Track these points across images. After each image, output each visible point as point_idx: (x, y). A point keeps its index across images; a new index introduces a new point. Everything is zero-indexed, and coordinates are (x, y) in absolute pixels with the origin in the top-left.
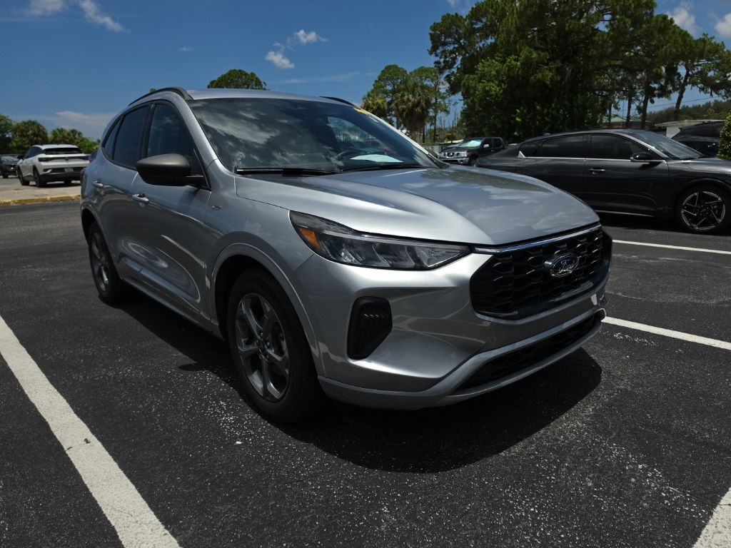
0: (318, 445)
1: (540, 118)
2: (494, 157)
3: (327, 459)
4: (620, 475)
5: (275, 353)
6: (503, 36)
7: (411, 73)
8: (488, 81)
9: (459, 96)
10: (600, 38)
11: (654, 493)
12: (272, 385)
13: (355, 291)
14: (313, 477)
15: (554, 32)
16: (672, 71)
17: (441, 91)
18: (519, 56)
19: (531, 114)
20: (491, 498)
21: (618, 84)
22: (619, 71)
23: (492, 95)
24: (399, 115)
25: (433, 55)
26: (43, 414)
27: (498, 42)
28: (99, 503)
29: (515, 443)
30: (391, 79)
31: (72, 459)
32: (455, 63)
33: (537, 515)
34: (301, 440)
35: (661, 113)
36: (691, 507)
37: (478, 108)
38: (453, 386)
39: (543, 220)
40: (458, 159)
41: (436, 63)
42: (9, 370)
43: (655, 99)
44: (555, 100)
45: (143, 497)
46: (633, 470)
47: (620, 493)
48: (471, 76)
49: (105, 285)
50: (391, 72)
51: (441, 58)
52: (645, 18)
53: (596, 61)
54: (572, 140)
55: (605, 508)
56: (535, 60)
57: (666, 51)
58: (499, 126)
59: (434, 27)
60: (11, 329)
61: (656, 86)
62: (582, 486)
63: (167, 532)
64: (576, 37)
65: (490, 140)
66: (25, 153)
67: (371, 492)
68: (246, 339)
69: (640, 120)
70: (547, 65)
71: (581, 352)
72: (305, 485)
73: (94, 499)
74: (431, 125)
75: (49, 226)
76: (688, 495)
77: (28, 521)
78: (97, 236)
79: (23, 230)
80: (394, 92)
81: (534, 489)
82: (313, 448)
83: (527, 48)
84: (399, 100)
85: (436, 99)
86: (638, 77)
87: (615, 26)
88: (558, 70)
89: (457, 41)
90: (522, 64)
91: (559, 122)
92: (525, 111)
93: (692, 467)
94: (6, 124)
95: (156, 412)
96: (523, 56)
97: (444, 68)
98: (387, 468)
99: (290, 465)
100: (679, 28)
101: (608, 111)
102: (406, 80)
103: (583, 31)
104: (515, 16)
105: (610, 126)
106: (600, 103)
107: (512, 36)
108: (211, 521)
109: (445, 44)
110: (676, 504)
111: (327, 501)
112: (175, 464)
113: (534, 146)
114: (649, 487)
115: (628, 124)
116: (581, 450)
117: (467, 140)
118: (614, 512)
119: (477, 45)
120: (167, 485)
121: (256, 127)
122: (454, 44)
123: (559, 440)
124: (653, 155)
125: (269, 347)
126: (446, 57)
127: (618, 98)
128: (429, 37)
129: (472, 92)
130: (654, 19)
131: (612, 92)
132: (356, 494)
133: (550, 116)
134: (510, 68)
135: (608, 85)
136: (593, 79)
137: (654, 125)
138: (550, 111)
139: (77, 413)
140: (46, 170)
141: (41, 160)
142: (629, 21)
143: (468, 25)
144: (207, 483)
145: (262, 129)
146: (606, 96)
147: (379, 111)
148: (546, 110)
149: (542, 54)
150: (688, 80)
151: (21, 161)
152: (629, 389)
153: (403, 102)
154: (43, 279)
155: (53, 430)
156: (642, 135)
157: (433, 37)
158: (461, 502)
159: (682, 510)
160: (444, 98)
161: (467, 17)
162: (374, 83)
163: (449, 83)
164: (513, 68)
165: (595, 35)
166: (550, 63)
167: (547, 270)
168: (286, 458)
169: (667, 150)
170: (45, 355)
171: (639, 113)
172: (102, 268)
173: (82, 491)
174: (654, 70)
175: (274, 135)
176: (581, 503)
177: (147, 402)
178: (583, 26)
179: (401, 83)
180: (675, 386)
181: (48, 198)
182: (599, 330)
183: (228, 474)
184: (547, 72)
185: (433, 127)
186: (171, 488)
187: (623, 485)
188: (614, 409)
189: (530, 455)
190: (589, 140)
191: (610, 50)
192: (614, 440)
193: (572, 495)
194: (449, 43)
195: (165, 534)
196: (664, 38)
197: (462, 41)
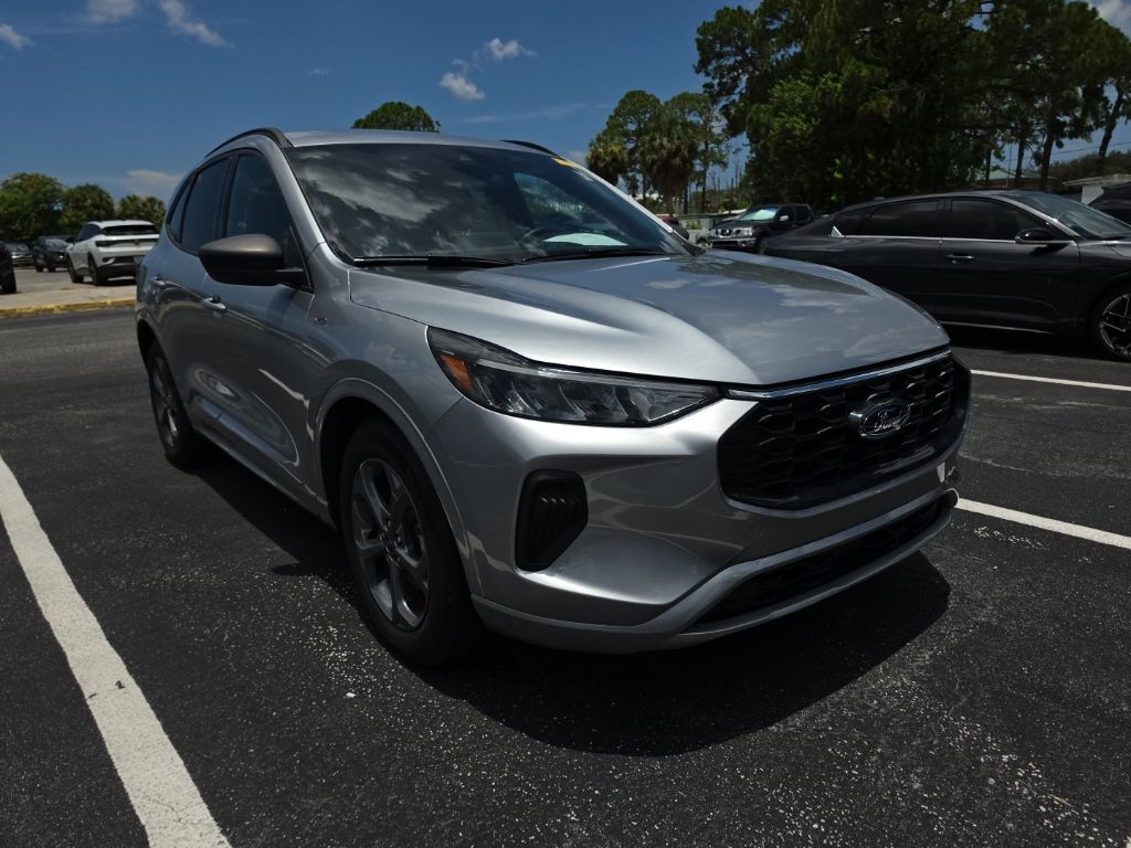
0: (473, 702)
1: (873, 173)
2: (790, 236)
3: (487, 726)
4: (970, 771)
5: (410, 554)
6: (815, 41)
7: (667, 103)
8: (790, 114)
9: (743, 139)
10: (975, 41)
11: (1026, 805)
12: (405, 604)
13: (527, 459)
14: (460, 757)
15: (898, 34)
16: (1094, 94)
17: (714, 130)
18: (840, 74)
19: (859, 167)
20: (748, 803)
21: (1003, 117)
22: (1005, 96)
23: (796, 136)
24: (647, 170)
25: (702, 74)
26: (59, 639)
27: (806, 51)
28: (125, 786)
29: (795, 711)
30: (634, 113)
31: (94, 714)
32: (737, 86)
33: (823, 835)
34: (449, 694)
35: (1074, 163)
36: (1089, 832)
37: (772, 157)
38: (689, 618)
39: (862, 341)
40: (739, 240)
41: (706, 86)
42: (19, 568)
43: (1065, 141)
44: (899, 143)
45: (194, 780)
46: (992, 764)
47: (968, 803)
48: (762, 106)
49: (173, 437)
50: (635, 103)
51: (714, 78)
52: (1050, 8)
53: (966, 79)
54: (922, 208)
55: (939, 828)
56: (866, 80)
57: (1084, 60)
58: (806, 186)
59: (704, 29)
60: (32, 504)
61: (1067, 119)
62: (903, 788)
63: (224, 838)
64: (933, 41)
65: (790, 208)
66: (78, 233)
67: (552, 785)
68: (369, 530)
69: (1038, 176)
70: (885, 87)
71: (918, 557)
72: (448, 770)
73: (119, 779)
74: (697, 186)
75: (106, 345)
76: (1085, 811)
77: (17, 811)
78: (160, 362)
79: (67, 350)
80: (639, 133)
81: (821, 789)
82: (466, 707)
83: (853, 60)
84: (647, 146)
85: (707, 145)
86: (1037, 105)
87: (999, 22)
88: (903, 95)
89: (741, 51)
90: (844, 86)
91: (905, 178)
92: (850, 161)
93: (1096, 762)
94: (54, 190)
95: (230, 642)
96: (846, 74)
97: (720, 94)
98: (581, 747)
99: (427, 735)
100: (1106, 23)
101: (985, 162)
102: (660, 115)
103: (946, 30)
104: (834, 9)
105: (988, 185)
106: (971, 148)
107: (829, 42)
108: (294, 822)
109: (720, 56)
110: (1063, 826)
111: (481, 796)
112: (250, 727)
113: (857, 217)
114: (1019, 795)
115: (1018, 182)
116: (906, 725)
117: (753, 210)
118: (955, 837)
119: (773, 57)
120: (232, 761)
121: (410, 195)
122: (735, 55)
123: (869, 707)
124: (1055, 232)
125: (400, 545)
126: (722, 76)
127: (1003, 139)
128: (695, 46)
129: (763, 132)
130: (1065, 9)
131: (992, 130)
132: (528, 789)
133: (889, 169)
134: (825, 93)
135: (987, 119)
136: (961, 110)
137: (1062, 183)
138: (889, 161)
139: (111, 639)
140: (106, 259)
141: (99, 244)
142: (1023, 13)
143: (758, 25)
144: (295, 759)
145: (420, 198)
146: (982, 137)
147: (614, 164)
148: (883, 160)
149: (878, 70)
150: (1121, 109)
151: (71, 245)
152: (994, 622)
153: (653, 149)
154: (87, 427)
155: (71, 665)
156: (1036, 200)
157: (701, 45)
158: (697, 809)
159: (1073, 837)
160: (718, 142)
161: (756, 12)
162: (607, 119)
163: (727, 117)
164: (830, 93)
165: (965, 37)
166: (890, 85)
167: (855, 427)
168: (422, 723)
169: (1079, 224)
170: (75, 545)
171: (1038, 164)
172: (169, 411)
173: (103, 765)
174: (1064, 94)
175: (437, 208)
176: (899, 818)
177: (218, 625)
178: (946, 22)
179: (650, 118)
180: (1074, 619)
181: (109, 301)
182: (949, 522)
183: (328, 747)
184: (885, 100)
185: (700, 189)
186: (239, 766)
187: (973, 789)
188: (967, 657)
189: (819, 731)
190: (948, 207)
191: (990, 61)
192: (963, 710)
193: (885, 803)
194: (728, 54)
195: (221, 842)
196: (1082, 40)
197: (748, 51)
